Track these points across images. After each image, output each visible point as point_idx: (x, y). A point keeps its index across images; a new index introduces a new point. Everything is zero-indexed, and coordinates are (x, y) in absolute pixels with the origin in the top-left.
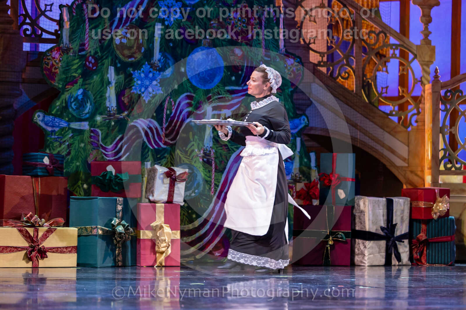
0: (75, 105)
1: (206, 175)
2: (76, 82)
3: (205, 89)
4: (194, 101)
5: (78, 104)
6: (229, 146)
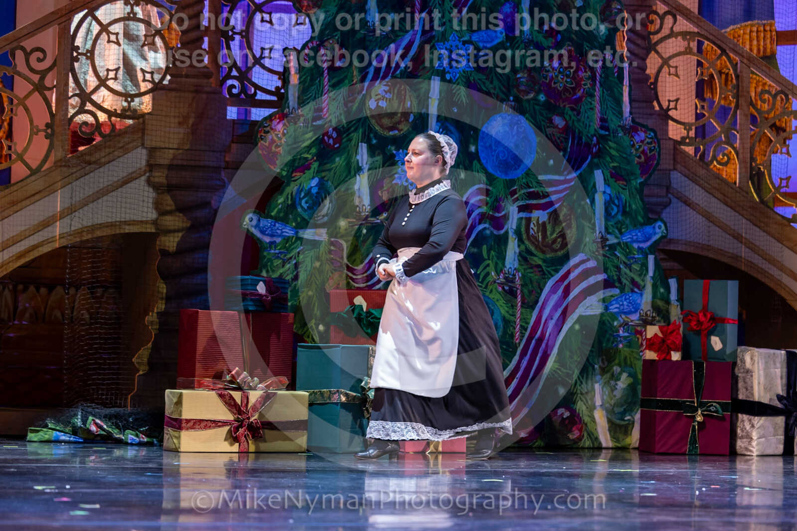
0: (306, 202)
1: (508, 312)
2: (308, 168)
3: (508, 178)
4: (490, 198)
5: (310, 202)
6: (544, 268)
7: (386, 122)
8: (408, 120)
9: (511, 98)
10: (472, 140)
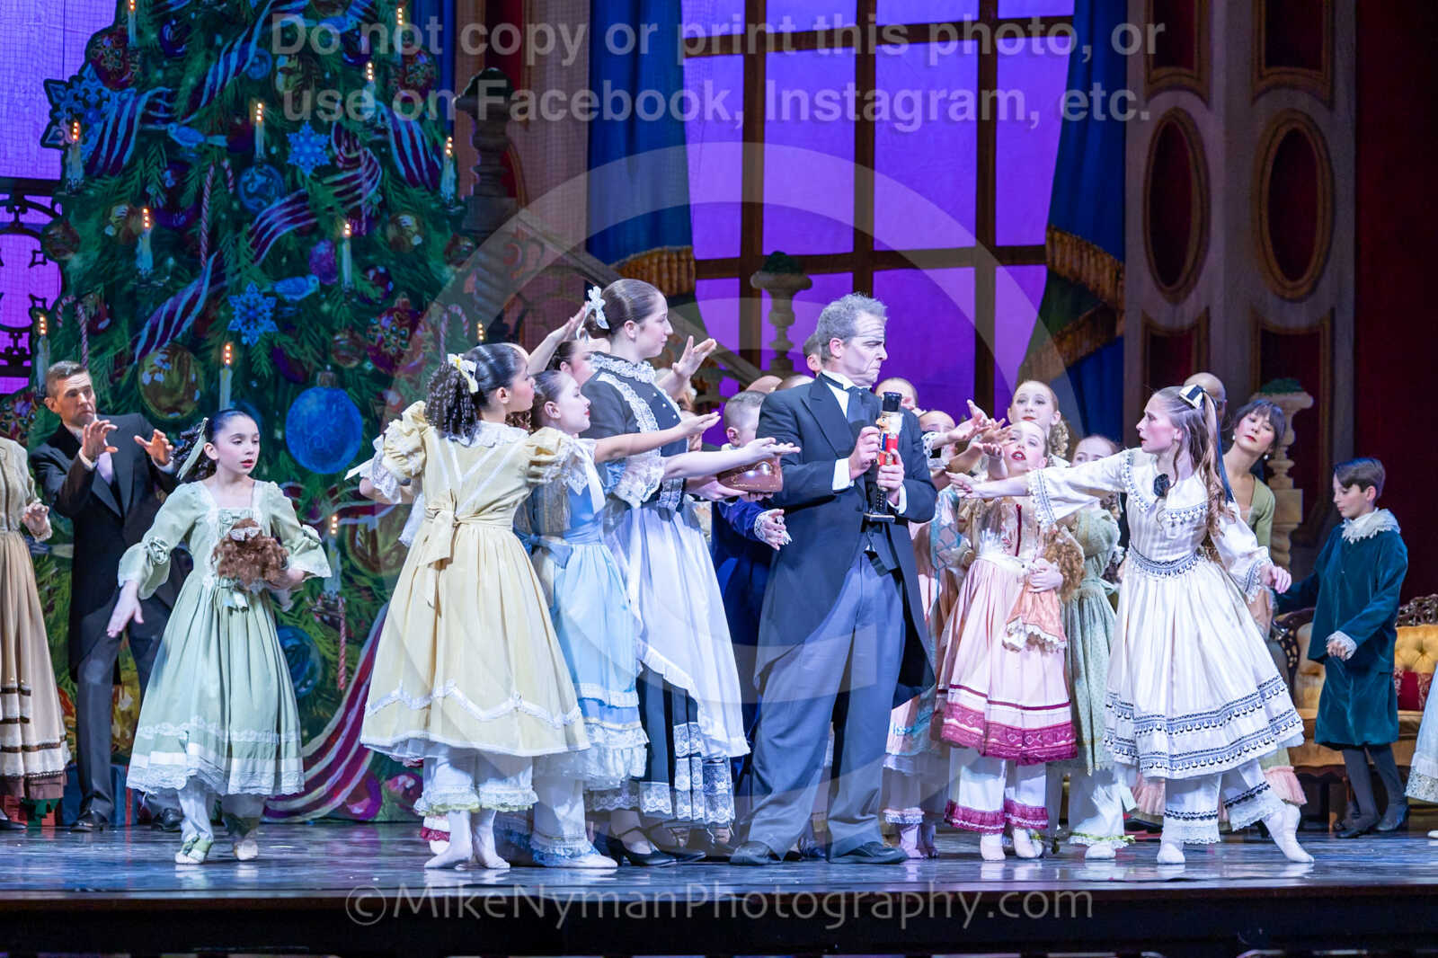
1: (328, 649)
3: (325, 473)
6: (375, 591)
7: (165, 401)
8: (192, 398)
9: (329, 367)
10: (278, 424)
